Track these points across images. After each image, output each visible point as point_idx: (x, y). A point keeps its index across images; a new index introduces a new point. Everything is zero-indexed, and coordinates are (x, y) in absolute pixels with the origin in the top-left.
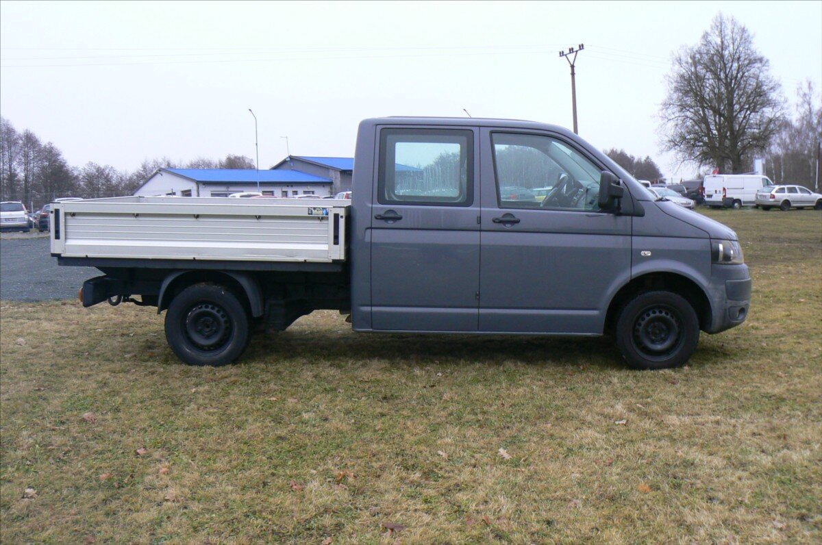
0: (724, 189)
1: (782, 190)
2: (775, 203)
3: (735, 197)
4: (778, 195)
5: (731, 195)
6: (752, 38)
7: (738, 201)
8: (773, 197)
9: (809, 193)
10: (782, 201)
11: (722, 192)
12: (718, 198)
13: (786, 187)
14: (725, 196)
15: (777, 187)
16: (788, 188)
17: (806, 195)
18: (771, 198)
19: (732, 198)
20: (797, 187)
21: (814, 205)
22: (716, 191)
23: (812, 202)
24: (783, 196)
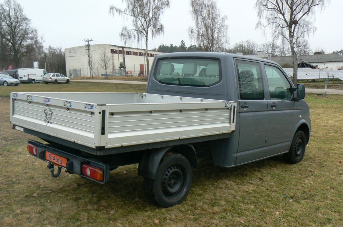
0: (28, 75)
1: (54, 76)
2: (52, 81)
3: (33, 78)
4: (53, 77)
5: (31, 77)
6: (23, 9)
7: (34, 80)
8: (51, 78)
9: (64, 77)
10: (54, 80)
11: (27, 76)
12: (25, 79)
13: (55, 74)
14: (28, 78)
15: (52, 74)
16: (56, 75)
17: (63, 77)
18: (50, 79)
19: (31, 79)
20: (59, 74)
21: (66, 81)
22: (24, 76)
23: (65, 80)
24: (55, 78)
